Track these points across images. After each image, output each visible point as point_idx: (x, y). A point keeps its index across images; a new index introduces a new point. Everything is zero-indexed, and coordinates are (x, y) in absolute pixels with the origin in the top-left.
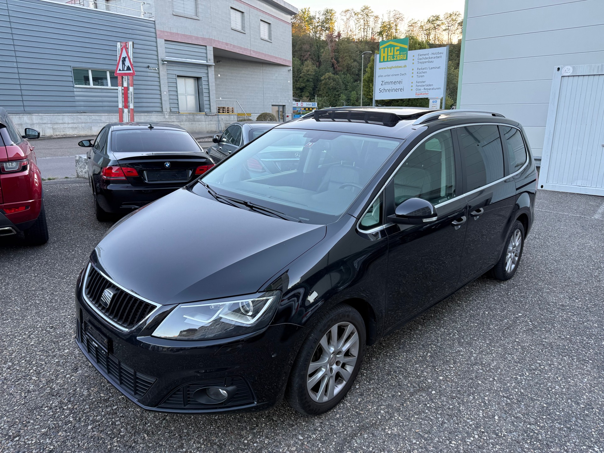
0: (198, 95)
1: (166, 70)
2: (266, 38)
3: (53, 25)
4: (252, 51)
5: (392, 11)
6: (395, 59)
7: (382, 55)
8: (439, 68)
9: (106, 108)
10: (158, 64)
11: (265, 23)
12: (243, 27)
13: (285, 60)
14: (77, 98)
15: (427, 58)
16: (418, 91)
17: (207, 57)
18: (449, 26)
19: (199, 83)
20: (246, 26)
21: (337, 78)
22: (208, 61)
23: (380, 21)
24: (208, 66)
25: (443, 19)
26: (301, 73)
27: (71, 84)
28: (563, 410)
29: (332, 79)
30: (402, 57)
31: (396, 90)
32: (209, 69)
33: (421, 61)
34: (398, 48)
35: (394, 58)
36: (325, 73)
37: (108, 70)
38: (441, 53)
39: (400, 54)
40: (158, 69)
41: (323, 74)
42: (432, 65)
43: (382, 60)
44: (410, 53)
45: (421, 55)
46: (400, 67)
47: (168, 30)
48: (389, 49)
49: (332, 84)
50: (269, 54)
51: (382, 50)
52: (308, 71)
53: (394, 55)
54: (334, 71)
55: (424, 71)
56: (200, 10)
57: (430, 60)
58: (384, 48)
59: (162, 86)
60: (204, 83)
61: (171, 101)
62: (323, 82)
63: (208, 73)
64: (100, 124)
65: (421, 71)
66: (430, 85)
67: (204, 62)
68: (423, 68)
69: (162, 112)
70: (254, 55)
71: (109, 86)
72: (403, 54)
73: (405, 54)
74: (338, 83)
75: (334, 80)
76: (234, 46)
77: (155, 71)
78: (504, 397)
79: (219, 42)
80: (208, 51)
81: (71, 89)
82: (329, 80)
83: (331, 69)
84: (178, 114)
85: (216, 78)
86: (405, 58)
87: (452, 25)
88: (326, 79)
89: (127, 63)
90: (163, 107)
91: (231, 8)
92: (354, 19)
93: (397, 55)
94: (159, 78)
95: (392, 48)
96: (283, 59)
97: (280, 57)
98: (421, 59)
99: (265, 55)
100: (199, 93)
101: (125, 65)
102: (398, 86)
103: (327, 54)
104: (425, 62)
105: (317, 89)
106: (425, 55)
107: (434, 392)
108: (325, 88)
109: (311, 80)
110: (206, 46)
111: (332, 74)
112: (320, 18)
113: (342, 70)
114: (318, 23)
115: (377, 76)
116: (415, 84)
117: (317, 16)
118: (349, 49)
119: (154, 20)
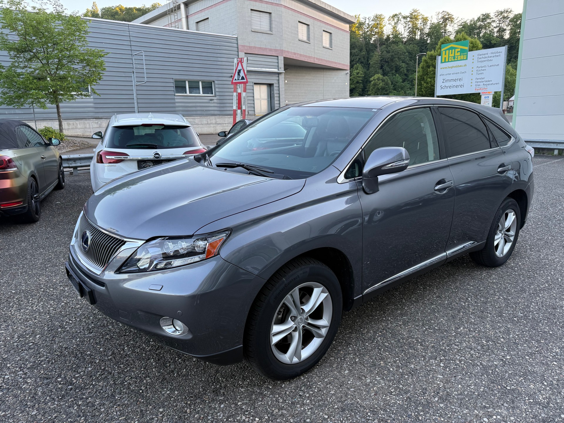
0: (270, 99)
2: (328, 46)
4: (315, 59)
5: (441, 12)
6: (456, 60)
7: (444, 56)
8: (498, 65)
9: (199, 112)
11: (327, 33)
12: (308, 38)
13: (344, 65)
14: (177, 104)
15: (485, 57)
16: (477, 87)
17: (278, 66)
18: (500, 24)
19: (271, 89)
20: (311, 36)
21: (386, 79)
22: (279, 69)
23: (429, 22)
24: (279, 74)
25: (494, 17)
27: (173, 93)
29: (381, 79)
30: (462, 58)
31: (456, 86)
32: (280, 76)
33: (481, 60)
34: (459, 50)
35: (454, 59)
36: (375, 74)
37: (200, 81)
38: (500, 52)
39: (460, 55)
41: (372, 76)
42: (490, 63)
43: (443, 61)
44: (470, 53)
45: (480, 55)
46: (460, 66)
47: (247, 44)
48: (451, 51)
49: (381, 84)
50: (330, 60)
51: (444, 52)
52: (358, 73)
53: (455, 56)
54: (383, 72)
55: (483, 69)
56: (273, 26)
57: (489, 59)
58: (445, 50)
60: (275, 88)
61: (249, 105)
62: (372, 83)
63: (279, 80)
64: (194, 125)
65: (480, 69)
66: (489, 81)
67: (276, 70)
68: (482, 66)
70: (317, 62)
71: (201, 94)
72: (463, 55)
73: (465, 55)
74: (387, 84)
75: (383, 81)
76: (301, 55)
79: (288, 52)
80: (279, 61)
81: (173, 97)
82: (378, 81)
83: (381, 71)
84: (254, 116)
85: (285, 84)
86: (466, 58)
87: (503, 22)
88: (375, 80)
89: (242, 74)
91: (299, 22)
92: (402, 22)
93: (458, 56)
95: (453, 50)
96: (342, 64)
97: (339, 62)
98: (480, 58)
99: (327, 61)
100: (271, 97)
101: (240, 76)
102: (458, 83)
103: (376, 57)
104: (485, 61)
105: (366, 90)
106: (484, 54)
107: (516, 269)
108: (374, 88)
109: (360, 81)
110: (278, 56)
111: (381, 75)
112: (370, 23)
113: (391, 71)
114: (368, 28)
115: (439, 75)
116: (474, 80)
117: (367, 22)
118: (398, 51)
119: (236, 37)
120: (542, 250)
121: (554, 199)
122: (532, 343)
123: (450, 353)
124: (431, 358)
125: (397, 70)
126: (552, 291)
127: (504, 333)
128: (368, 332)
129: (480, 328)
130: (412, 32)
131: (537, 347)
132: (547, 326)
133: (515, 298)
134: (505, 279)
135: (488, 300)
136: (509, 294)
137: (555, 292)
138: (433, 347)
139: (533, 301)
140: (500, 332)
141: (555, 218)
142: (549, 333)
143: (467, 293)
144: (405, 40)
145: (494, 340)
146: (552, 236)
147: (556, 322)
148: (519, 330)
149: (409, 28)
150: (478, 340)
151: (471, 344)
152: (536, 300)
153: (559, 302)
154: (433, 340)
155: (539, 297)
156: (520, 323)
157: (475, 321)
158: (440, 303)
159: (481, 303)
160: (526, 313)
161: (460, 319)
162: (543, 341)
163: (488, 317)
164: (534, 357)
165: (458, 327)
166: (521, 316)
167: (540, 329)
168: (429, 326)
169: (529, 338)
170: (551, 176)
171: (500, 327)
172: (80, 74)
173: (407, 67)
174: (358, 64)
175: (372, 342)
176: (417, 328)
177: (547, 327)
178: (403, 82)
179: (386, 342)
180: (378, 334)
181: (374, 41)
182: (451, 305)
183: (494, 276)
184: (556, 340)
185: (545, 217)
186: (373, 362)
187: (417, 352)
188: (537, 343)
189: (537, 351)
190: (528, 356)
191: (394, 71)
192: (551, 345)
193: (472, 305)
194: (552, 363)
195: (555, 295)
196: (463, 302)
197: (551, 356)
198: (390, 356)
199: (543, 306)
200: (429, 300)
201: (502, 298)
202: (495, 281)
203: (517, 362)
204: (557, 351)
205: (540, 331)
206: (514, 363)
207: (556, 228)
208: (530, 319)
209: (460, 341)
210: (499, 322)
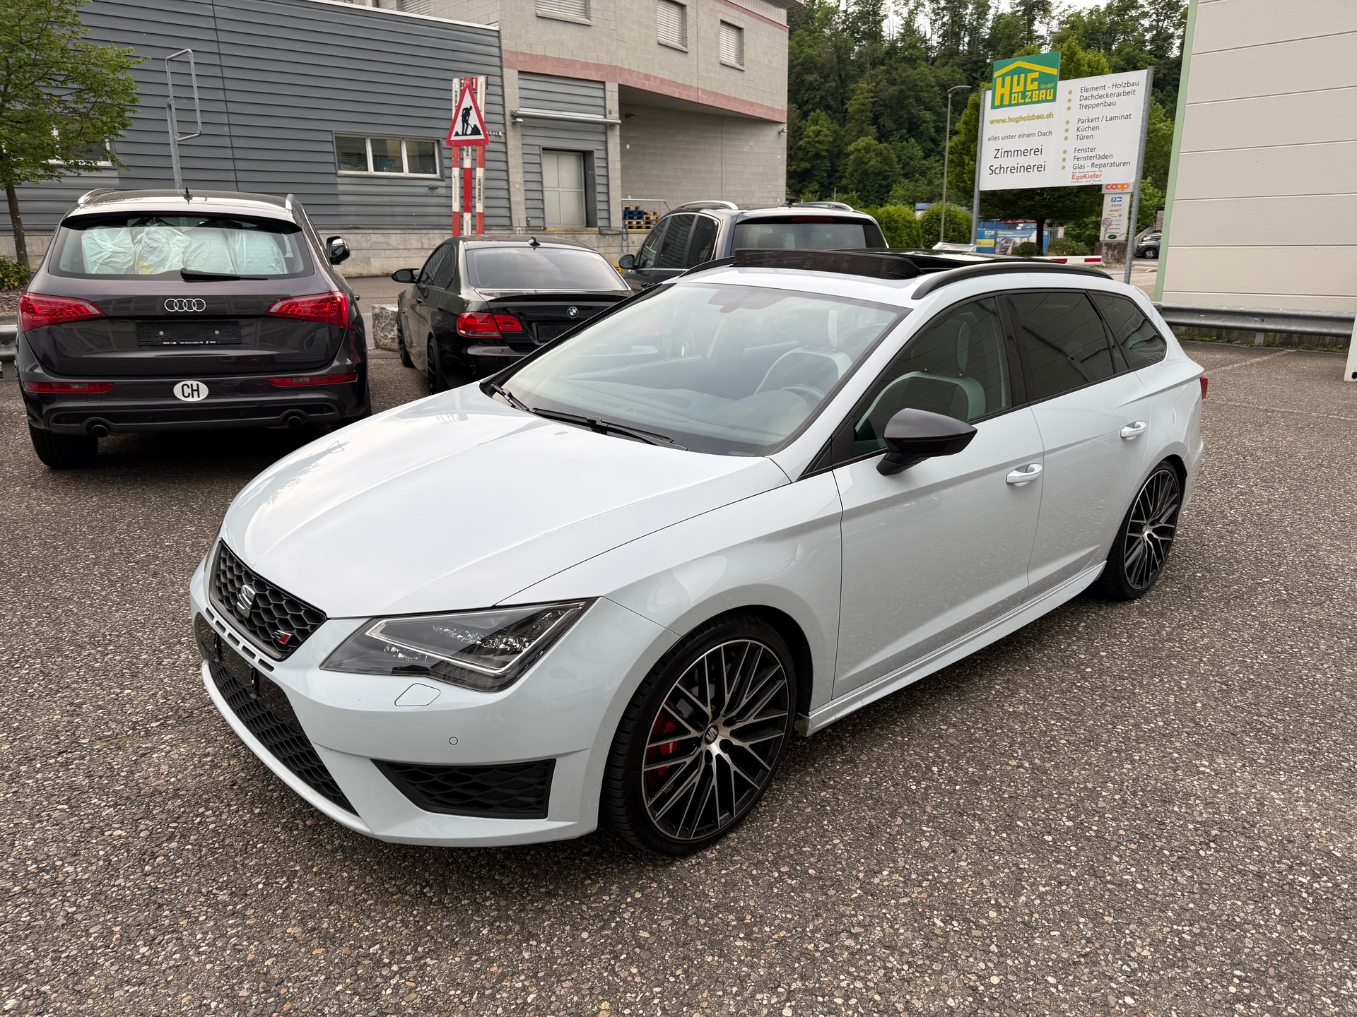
0: (583, 190)
1: (519, 137)
2: (732, 60)
3: (298, 47)
4: (700, 91)
6: (1028, 100)
7: (999, 91)
8: (1128, 117)
9: (399, 219)
10: (504, 124)
11: (730, 28)
12: (684, 38)
13: (772, 109)
14: (343, 198)
15: (1100, 97)
16: (1078, 170)
17: (605, 107)
18: (1159, 20)
19: (588, 163)
20: (689, 35)
21: (886, 149)
22: (609, 115)
23: (992, 12)
24: (607, 126)
26: (801, 139)
27: (331, 169)
28: (1323, 703)
29: (874, 150)
30: (1044, 96)
31: (1028, 169)
32: (609, 132)
33: (1087, 102)
34: (1036, 75)
35: (1025, 98)
36: (858, 137)
37: (403, 138)
38: (1133, 84)
39: (1039, 89)
40: (505, 134)
41: (850, 142)
42: (1111, 111)
43: (997, 103)
44: (1063, 86)
45: (1087, 90)
46: (1038, 117)
47: (525, 49)
48: (1015, 77)
49: (874, 162)
50: (738, 96)
51: (999, 81)
52: (818, 133)
53: (1025, 91)
54: (879, 132)
55: (1092, 125)
57: (1108, 100)
58: (1003, 76)
59: (511, 171)
60: (597, 163)
61: (529, 202)
62: (852, 157)
63: (606, 142)
64: (387, 252)
65: (1086, 125)
66: (1106, 157)
67: (600, 118)
68: (1090, 118)
69: (510, 227)
70: (704, 99)
71: (406, 172)
72: (1046, 89)
73: (1050, 89)
74: (886, 160)
75: (878, 153)
76: (663, 81)
77: (497, 139)
78: (1216, 681)
79: (630, 72)
80: (607, 93)
81: (332, 179)
82: (866, 152)
83: (873, 129)
84: (542, 232)
85: (623, 152)
86: (1051, 98)
88: (860, 150)
90: (513, 217)
92: (928, 9)
93: (1032, 91)
94: (506, 153)
95: (1022, 76)
96: (768, 107)
97: (760, 102)
98: (1087, 98)
99: (729, 98)
100: (587, 184)
101: (468, 124)
102: (1032, 160)
103: (862, 92)
104: (1097, 105)
105: (837, 174)
106: (1096, 89)
107: (1089, 670)
108: (856, 171)
109: (824, 153)
110: (603, 83)
111: (875, 139)
112: (850, 10)
113: (897, 129)
114: (844, 22)
115: (985, 138)
116: (1070, 155)
117: (843, 7)
118: (915, 80)
119: (497, 29)
120: (1172, 610)
121: (1232, 464)
122: (1078, 924)
123: (825, 967)
124: (760, 988)
125: (914, 128)
126: (1172, 742)
127: (1002, 889)
128: (602, 891)
129: (940, 872)
130: (951, 34)
131: (1089, 941)
132: (1132, 862)
133: (1064, 765)
134: (1051, 704)
135: (985, 773)
136: (1050, 753)
137: (1178, 744)
138: (781, 943)
139: (1112, 774)
140: (993, 885)
141: (1225, 517)
142: (1135, 888)
143: (933, 750)
144: (933, 55)
145: (969, 916)
146: (1206, 568)
147: (1162, 849)
148: (1051, 877)
149: (944, 24)
150: (922, 915)
151: (898, 929)
152: (1121, 774)
153: (1182, 780)
154: (789, 916)
155: (1133, 762)
156: (1061, 851)
157: (930, 847)
158: (847, 782)
159: (965, 783)
160: (1083, 817)
161: (891, 842)
162: (1111, 919)
163: (971, 834)
164: (1071, 978)
165: (876, 868)
166: (1069, 827)
167: (1110, 875)
168: (791, 867)
169: (1072, 907)
170: (1236, 401)
171: (998, 868)
172: (70, 112)
173: (935, 121)
174: (818, 111)
175: (603, 928)
176: (754, 872)
177: (1132, 866)
178: (925, 158)
179: (643, 928)
180: (633, 897)
181: (860, 54)
182: (876, 788)
183: (1022, 692)
184: (1149, 913)
185: (1199, 514)
186: (578, 1004)
187: (726, 965)
188: (1090, 925)
189: (1084, 956)
190: (1056, 975)
191: (904, 131)
192: (1132, 932)
193: (938, 790)
194: (1120, 1001)
195: (1177, 756)
196: (913, 778)
197: (1125, 972)
198: (638, 979)
199: (1135, 794)
200: (820, 771)
201: (1027, 765)
202: (1021, 708)
203: (1019, 996)
204: (1145, 953)
205: (1110, 882)
206: (1007, 1002)
207: (1221, 546)
208: (1089, 839)
209: (868, 919)
210: (999, 850)
